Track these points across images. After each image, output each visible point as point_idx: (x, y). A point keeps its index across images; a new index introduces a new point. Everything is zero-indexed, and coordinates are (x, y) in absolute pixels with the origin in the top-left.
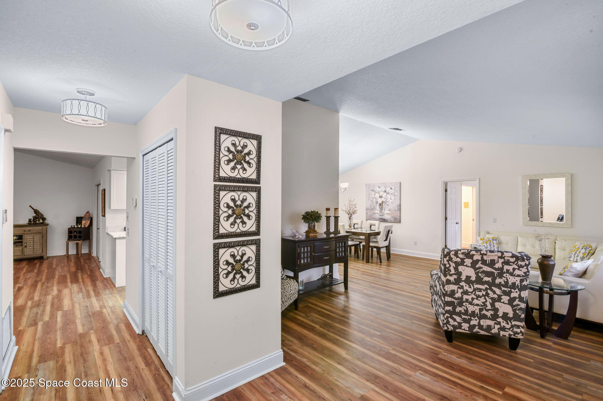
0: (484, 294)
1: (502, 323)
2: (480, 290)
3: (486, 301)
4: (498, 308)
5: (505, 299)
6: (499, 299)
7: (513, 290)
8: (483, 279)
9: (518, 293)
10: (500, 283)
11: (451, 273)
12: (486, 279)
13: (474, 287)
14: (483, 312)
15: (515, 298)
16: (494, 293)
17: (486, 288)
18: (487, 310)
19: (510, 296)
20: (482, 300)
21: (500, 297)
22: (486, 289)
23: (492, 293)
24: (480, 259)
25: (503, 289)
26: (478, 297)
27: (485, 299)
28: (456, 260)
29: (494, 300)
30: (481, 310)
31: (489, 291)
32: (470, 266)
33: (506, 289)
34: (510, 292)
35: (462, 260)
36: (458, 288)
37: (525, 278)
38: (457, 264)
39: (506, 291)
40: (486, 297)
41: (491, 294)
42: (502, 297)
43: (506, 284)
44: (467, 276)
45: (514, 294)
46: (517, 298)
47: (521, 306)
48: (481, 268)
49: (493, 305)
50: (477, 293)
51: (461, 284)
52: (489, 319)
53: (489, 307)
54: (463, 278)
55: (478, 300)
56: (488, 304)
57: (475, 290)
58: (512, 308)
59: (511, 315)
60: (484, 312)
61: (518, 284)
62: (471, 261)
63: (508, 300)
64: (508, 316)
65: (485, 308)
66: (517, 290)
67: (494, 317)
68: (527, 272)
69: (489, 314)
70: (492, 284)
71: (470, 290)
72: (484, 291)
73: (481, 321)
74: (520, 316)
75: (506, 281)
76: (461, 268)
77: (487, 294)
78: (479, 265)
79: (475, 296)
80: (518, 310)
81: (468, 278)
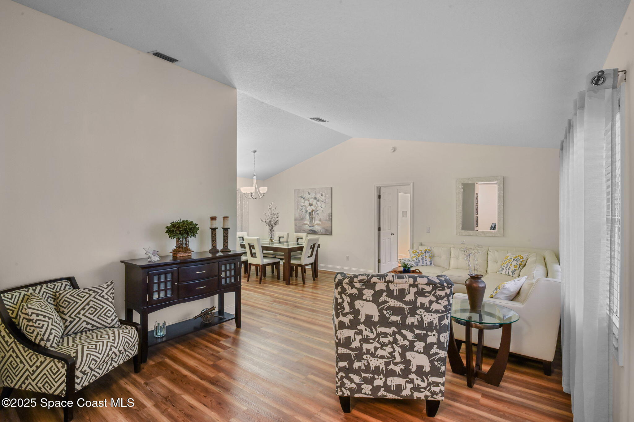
0: (391, 340)
1: (415, 380)
2: (385, 335)
3: (394, 351)
4: (409, 360)
5: (419, 346)
6: (411, 347)
7: (429, 333)
8: (389, 318)
9: (437, 336)
10: (412, 323)
11: (345, 312)
12: (394, 318)
13: (376, 331)
14: (390, 367)
15: (432, 344)
16: (405, 338)
17: (394, 331)
18: (396, 364)
19: (425, 342)
20: (389, 349)
21: (412, 343)
22: (394, 333)
23: (402, 339)
24: (385, 289)
25: (417, 331)
26: (383, 345)
27: (393, 347)
28: (351, 292)
29: (405, 349)
30: (387, 364)
31: (398, 336)
32: (371, 299)
33: (420, 332)
34: (426, 336)
35: (360, 291)
36: (356, 333)
37: (445, 315)
38: (353, 298)
39: (421, 334)
40: (394, 345)
41: (401, 341)
42: (416, 344)
43: (420, 325)
44: (366, 315)
45: (432, 339)
46: (436, 344)
47: (440, 355)
48: (386, 302)
49: (403, 355)
50: (382, 340)
51: (359, 327)
52: (399, 376)
53: (398, 359)
54: (362, 318)
55: (383, 350)
56: (397, 354)
57: (378, 335)
58: (429, 359)
59: (427, 369)
60: (392, 366)
61: (436, 324)
62: (372, 292)
63: (424, 348)
64: (424, 370)
65: (392, 360)
66: (435, 333)
67: (405, 373)
68: (447, 305)
69: (398, 369)
70: (401, 326)
71: (372, 336)
72: (391, 336)
73: (388, 379)
74: (440, 368)
75: (420, 319)
76: (358, 304)
77: (395, 341)
78: (384, 298)
79: (379, 344)
80: (437, 361)
81: (369, 317)
